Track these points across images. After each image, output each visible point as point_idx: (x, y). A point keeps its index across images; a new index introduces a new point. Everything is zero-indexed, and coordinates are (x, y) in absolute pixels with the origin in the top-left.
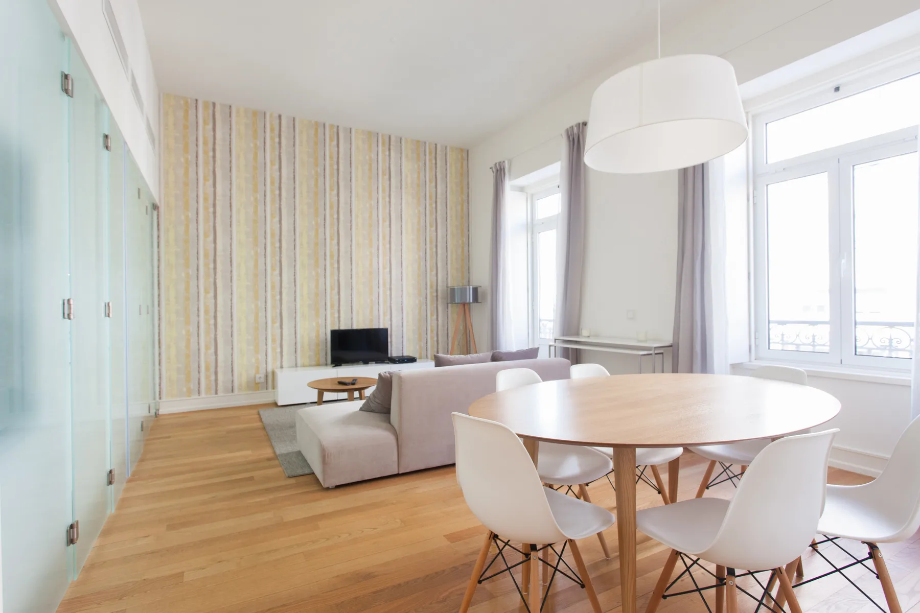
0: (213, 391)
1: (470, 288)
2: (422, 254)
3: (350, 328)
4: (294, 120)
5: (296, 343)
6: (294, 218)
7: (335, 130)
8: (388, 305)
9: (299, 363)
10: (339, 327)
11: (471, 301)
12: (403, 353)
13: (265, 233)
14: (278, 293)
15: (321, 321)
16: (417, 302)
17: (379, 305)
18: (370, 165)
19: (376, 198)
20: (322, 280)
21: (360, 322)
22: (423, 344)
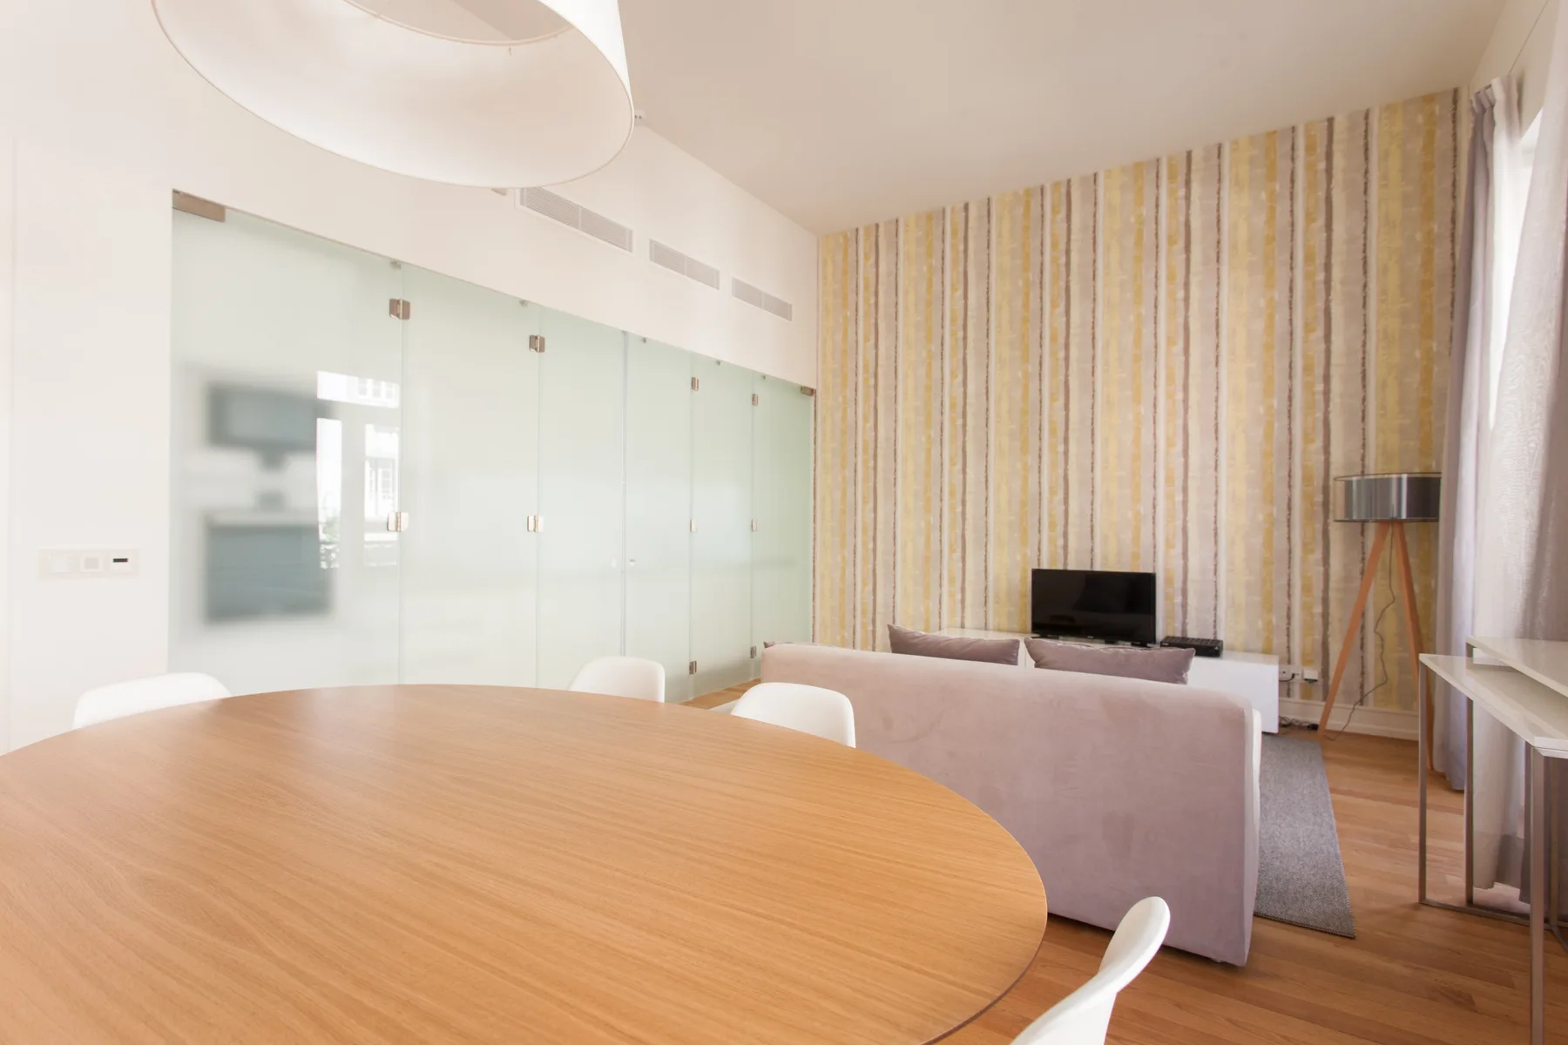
0: (870, 647)
1: (1400, 480)
2: (1277, 402)
3: (1088, 568)
4: (989, 204)
5: (986, 588)
6: (987, 372)
7: (1063, 190)
8: (1179, 523)
9: (991, 624)
10: (1065, 563)
11: (1404, 516)
12: (1215, 633)
13: (942, 404)
14: (960, 503)
15: (1031, 551)
16: (1261, 517)
17: (1154, 523)
18: (1140, 234)
19: (1153, 298)
20: (1033, 477)
21: (1111, 558)
22: (1277, 619)
